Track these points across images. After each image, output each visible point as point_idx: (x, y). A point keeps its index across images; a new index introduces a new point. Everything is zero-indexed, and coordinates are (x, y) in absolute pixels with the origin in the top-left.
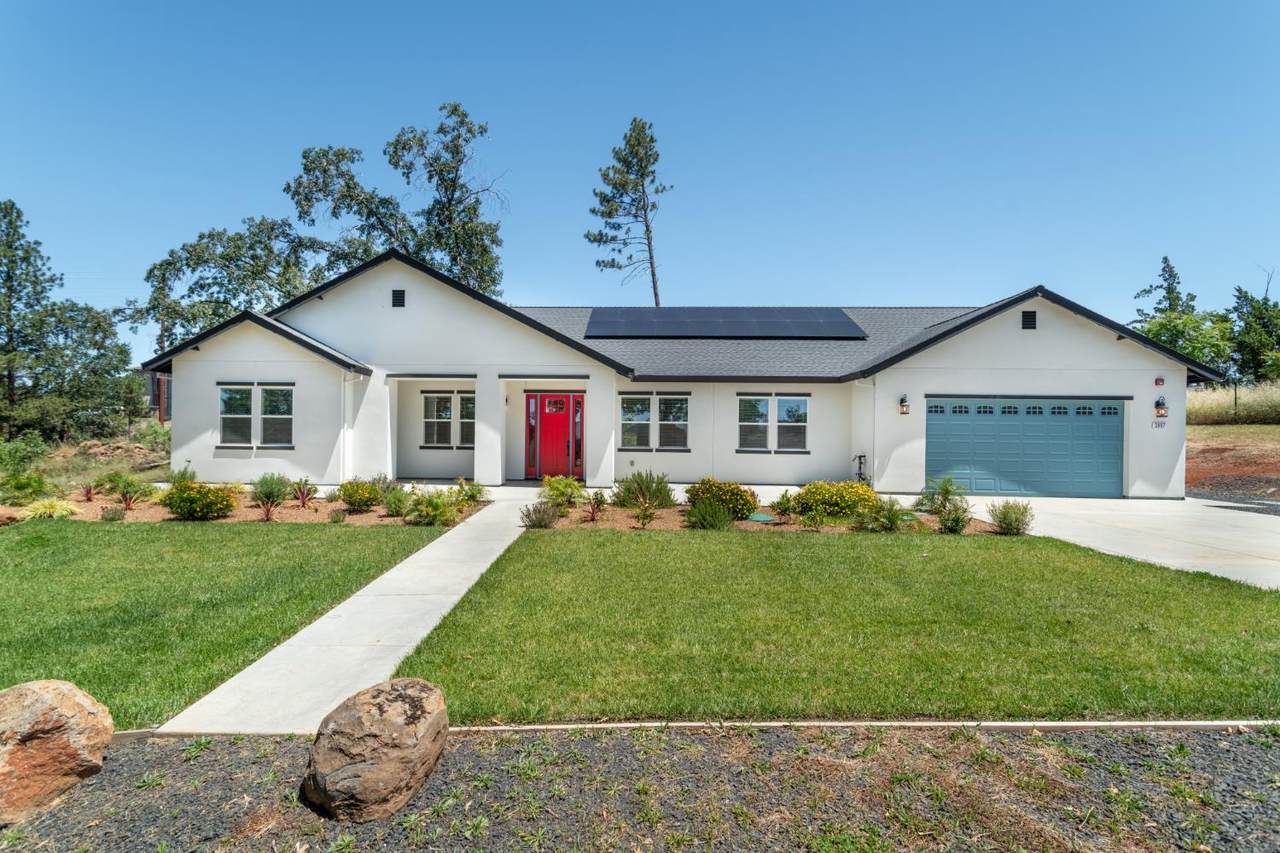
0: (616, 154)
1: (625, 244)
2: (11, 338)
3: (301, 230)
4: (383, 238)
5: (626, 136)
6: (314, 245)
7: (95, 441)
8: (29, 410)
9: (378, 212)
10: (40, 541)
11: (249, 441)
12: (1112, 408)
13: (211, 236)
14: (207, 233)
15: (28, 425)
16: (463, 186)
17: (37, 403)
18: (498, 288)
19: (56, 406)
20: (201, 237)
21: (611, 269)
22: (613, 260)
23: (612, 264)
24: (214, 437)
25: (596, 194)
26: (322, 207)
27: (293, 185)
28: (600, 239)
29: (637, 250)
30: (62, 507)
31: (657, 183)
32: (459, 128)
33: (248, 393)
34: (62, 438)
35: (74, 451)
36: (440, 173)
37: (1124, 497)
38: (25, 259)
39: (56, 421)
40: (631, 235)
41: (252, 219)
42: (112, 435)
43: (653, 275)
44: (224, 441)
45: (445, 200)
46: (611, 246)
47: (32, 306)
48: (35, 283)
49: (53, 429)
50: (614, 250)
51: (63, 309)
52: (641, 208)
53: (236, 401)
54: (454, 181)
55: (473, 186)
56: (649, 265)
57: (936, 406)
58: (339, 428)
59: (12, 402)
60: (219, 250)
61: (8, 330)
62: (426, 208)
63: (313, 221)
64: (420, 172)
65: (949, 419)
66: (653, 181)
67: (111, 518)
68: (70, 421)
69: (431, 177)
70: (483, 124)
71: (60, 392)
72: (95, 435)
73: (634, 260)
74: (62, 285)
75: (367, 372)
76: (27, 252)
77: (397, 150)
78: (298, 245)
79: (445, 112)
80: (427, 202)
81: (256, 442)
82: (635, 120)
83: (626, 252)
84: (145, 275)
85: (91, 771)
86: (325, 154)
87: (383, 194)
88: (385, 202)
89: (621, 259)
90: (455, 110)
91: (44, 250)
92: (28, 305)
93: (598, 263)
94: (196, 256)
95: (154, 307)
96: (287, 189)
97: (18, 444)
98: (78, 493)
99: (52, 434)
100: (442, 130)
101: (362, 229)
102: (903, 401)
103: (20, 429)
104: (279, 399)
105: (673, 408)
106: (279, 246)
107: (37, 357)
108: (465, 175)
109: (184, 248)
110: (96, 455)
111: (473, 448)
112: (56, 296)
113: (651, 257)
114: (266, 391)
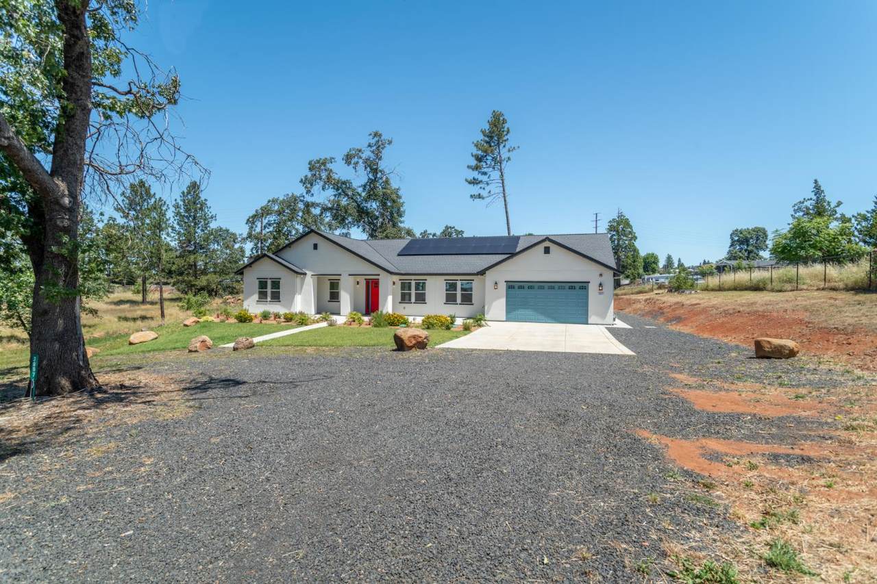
0: (483, 132)
1: (488, 184)
2: (195, 247)
3: (309, 199)
4: (346, 198)
5: (488, 121)
6: (314, 205)
7: (230, 296)
8: (203, 281)
9: (342, 187)
10: (205, 326)
11: (266, 298)
12: (584, 286)
13: (273, 201)
14: (271, 199)
15: (202, 289)
16: (381, 171)
17: (206, 278)
18: (402, 219)
19: (213, 279)
20: (269, 201)
21: (478, 200)
22: (479, 194)
23: (479, 196)
24: (256, 297)
25: (472, 156)
26: (317, 188)
27: (304, 179)
28: (474, 182)
29: (495, 188)
30: (210, 318)
31: (507, 147)
32: (379, 144)
33: (266, 282)
34: (216, 295)
35: (221, 301)
36: (370, 166)
37: (588, 324)
38: (201, 209)
39: (214, 286)
40: (491, 178)
41: (288, 195)
42: (237, 293)
43: (505, 201)
44: (259, 298)
45: (373, 178)
46: (480, 185)
47: (203, 231)
48: (205, 220)
49: (213, 290)
50: (481, 188)
51: (216, 231)
52: (498, 162)
53: (263, 284)
54: (376, 169)
55: (387, 171)
56: (503, 195)
57: (511, 286)
58: (295, 294)
59: (196, 278)
60: (276, 208)
61: (194, 243)
62: (363, 184)
63: (313, 195)
64: (361, 165)
65: (517, 292)
66: (504, 146)
67: (223, 321)
68: (219, 286)
69: (366, 168)
70: (390, 139)
71: (215, 273)
72: (231, 293)
73: (492, 193)
74: (216, 220)
75: (305, 274)
76: (201, 205)
77: (348, 159)
78: (308, 205)
79: (371, 137)
80: (364, 180)
81: (269, 299)
82: (494, 111)
83: (488, 188)
84: (245, 222)
85: (209, 348)
86: (318, 162)
87: (344, 179)
88: (344, 183)
89: (484, 193)
90: (376, 134)
91: (209, 204)
92: (202, 230)
93: (471, 196)
94: (265, 211)
95: (250, 236)
96: (301, 181)
97: (198, 298)
98: (215, 316)
99: (212, 293)
100: (370, 146)
101: (335, 196)
102: (496, 283)
103: (199, 290)
104: (276, 284)
105: (421, 286)
106: (301, 205)
107: (206, 256)
108: (382, 165)
109: (261, 209)
110: (230, 303)
111: (339, 302)
112: (213, 225)
113: (504, 190)
114: (272, 281)
